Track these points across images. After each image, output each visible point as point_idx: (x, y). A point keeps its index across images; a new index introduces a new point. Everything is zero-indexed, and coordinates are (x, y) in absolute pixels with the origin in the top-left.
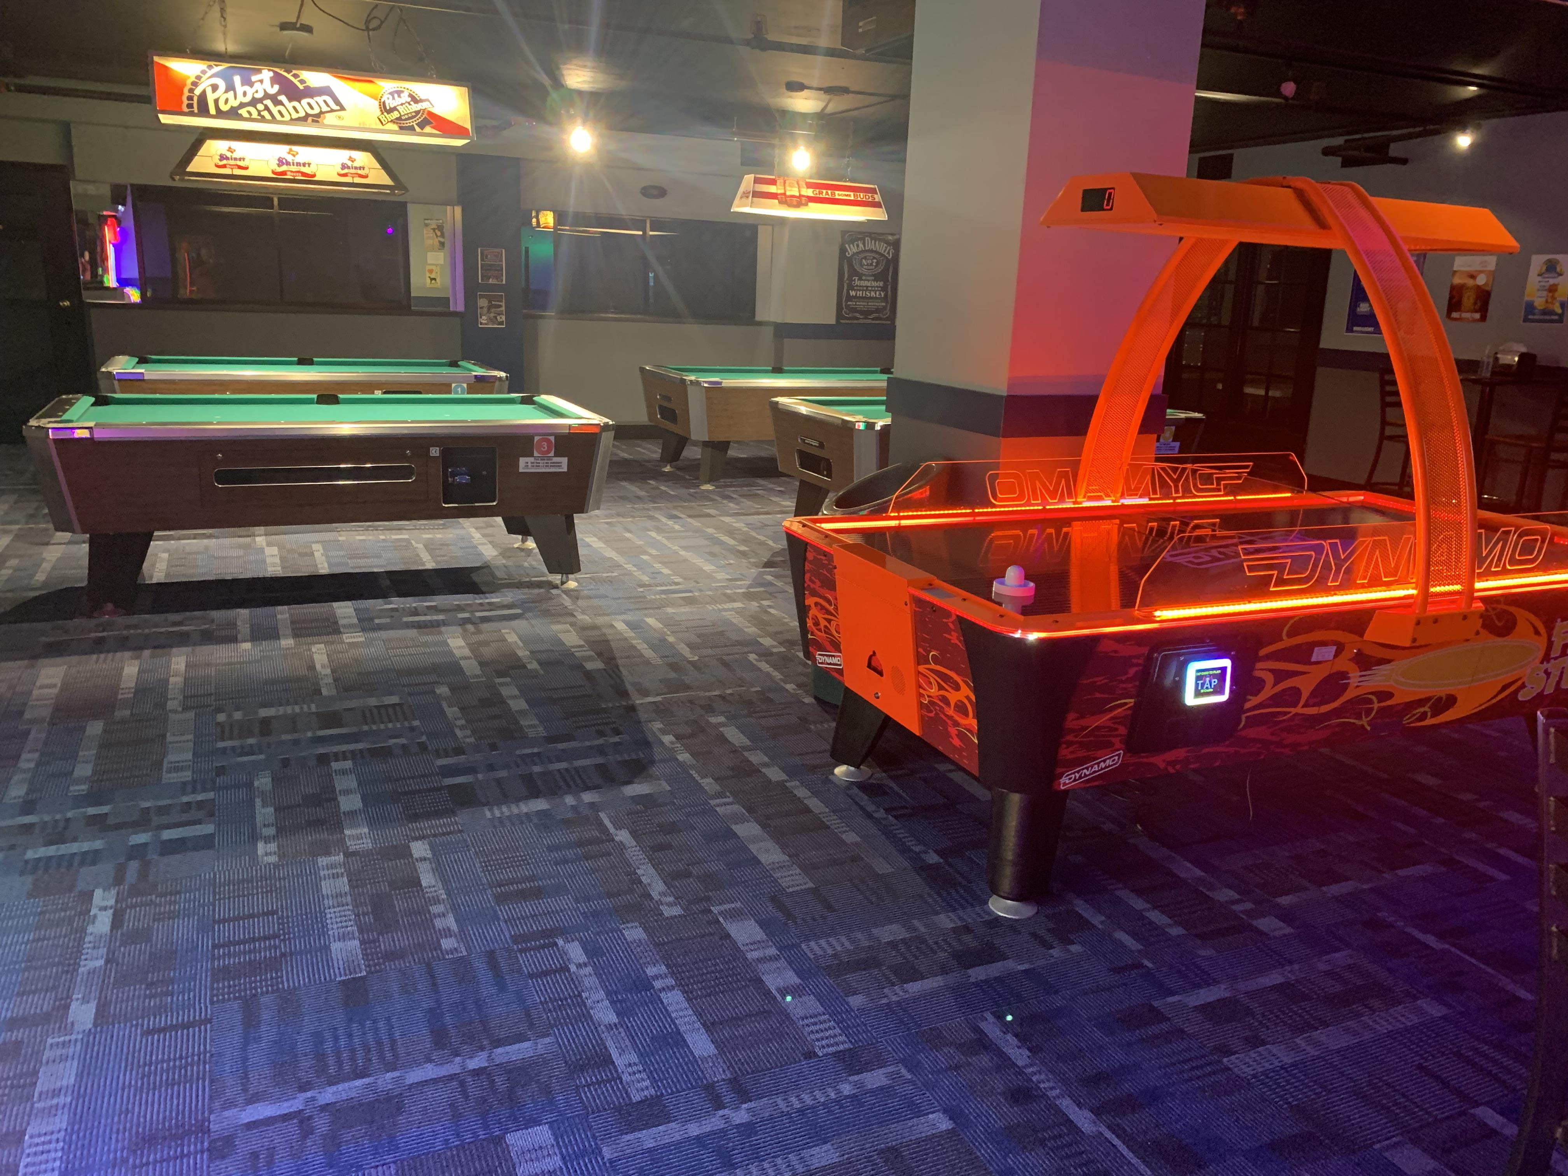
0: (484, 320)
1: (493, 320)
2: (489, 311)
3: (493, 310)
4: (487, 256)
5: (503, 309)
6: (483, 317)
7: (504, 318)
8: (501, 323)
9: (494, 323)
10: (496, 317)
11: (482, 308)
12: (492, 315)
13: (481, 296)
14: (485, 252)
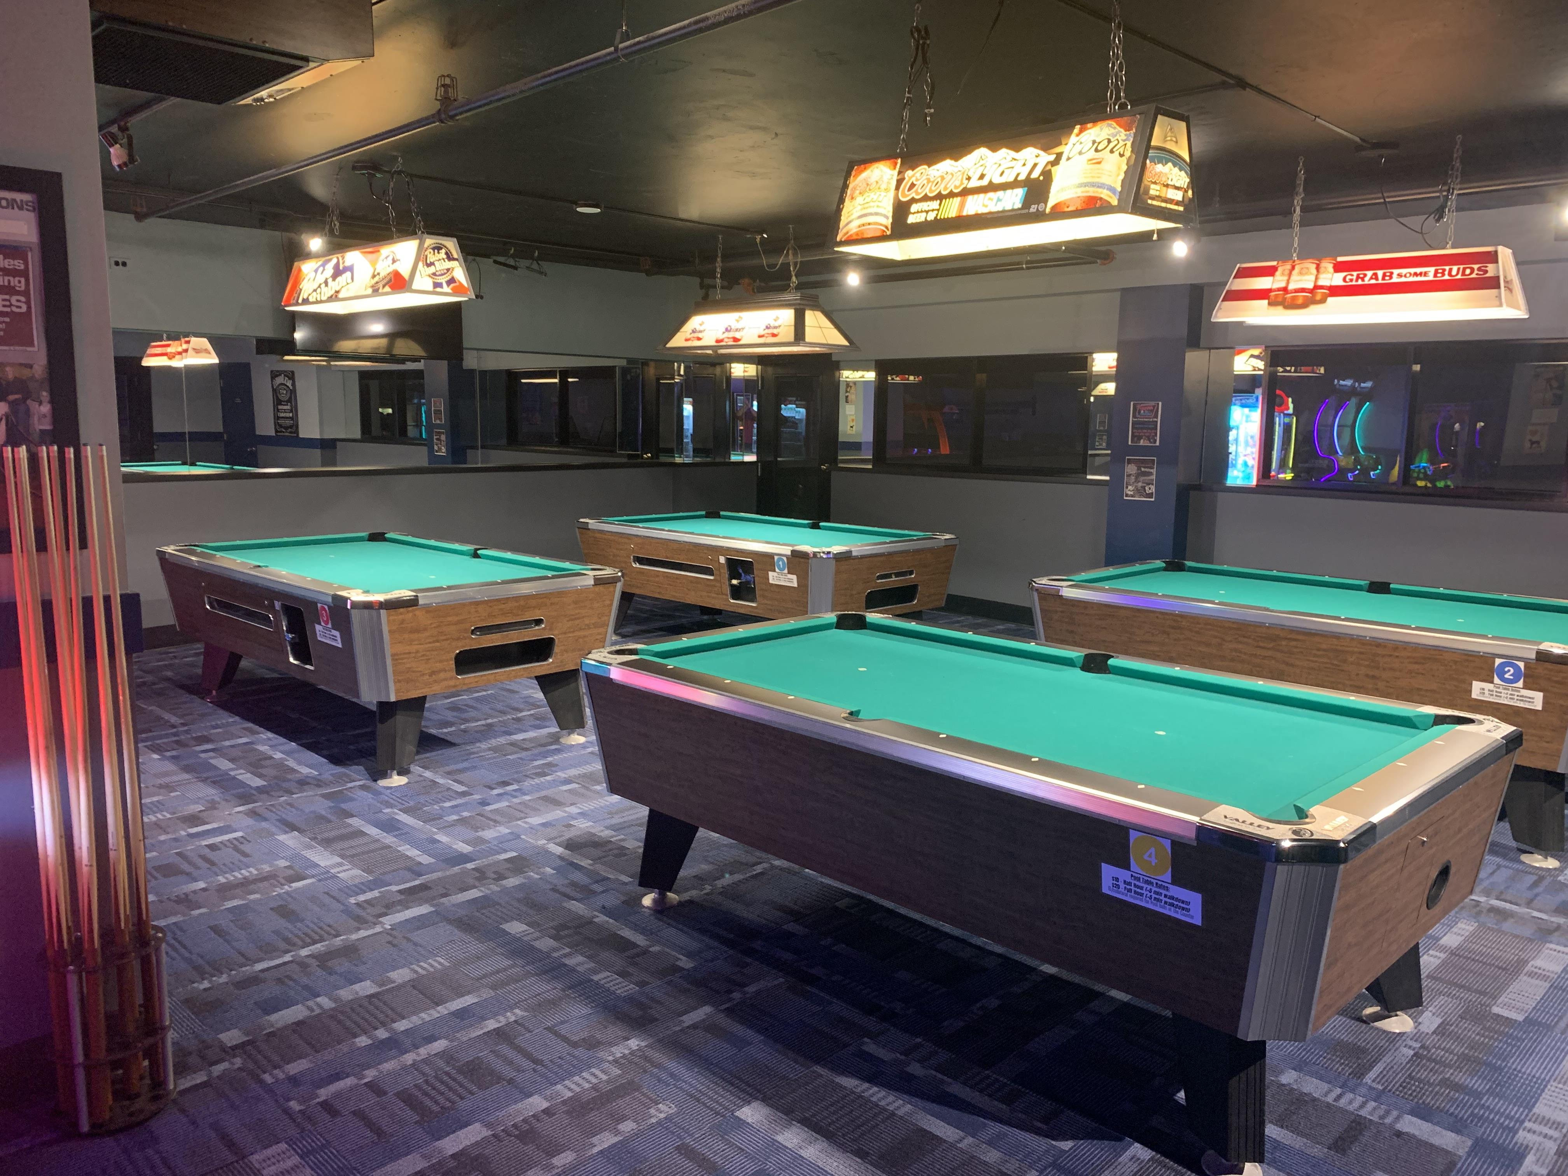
0: (1130, 490)
1: (1141, 491)
2: (1137, 481)
3: (1142, 478)
4: (1139, 412)
5: (1154, 477)
6: (1130, 487)
7: (1153, 488)
8: (1150, 495)
9: (1140, 496)
10: (1144, 488)
11: (1129, 476)
12: (1140, 484)
13: (1129, 461)
14: (1138, 407)
